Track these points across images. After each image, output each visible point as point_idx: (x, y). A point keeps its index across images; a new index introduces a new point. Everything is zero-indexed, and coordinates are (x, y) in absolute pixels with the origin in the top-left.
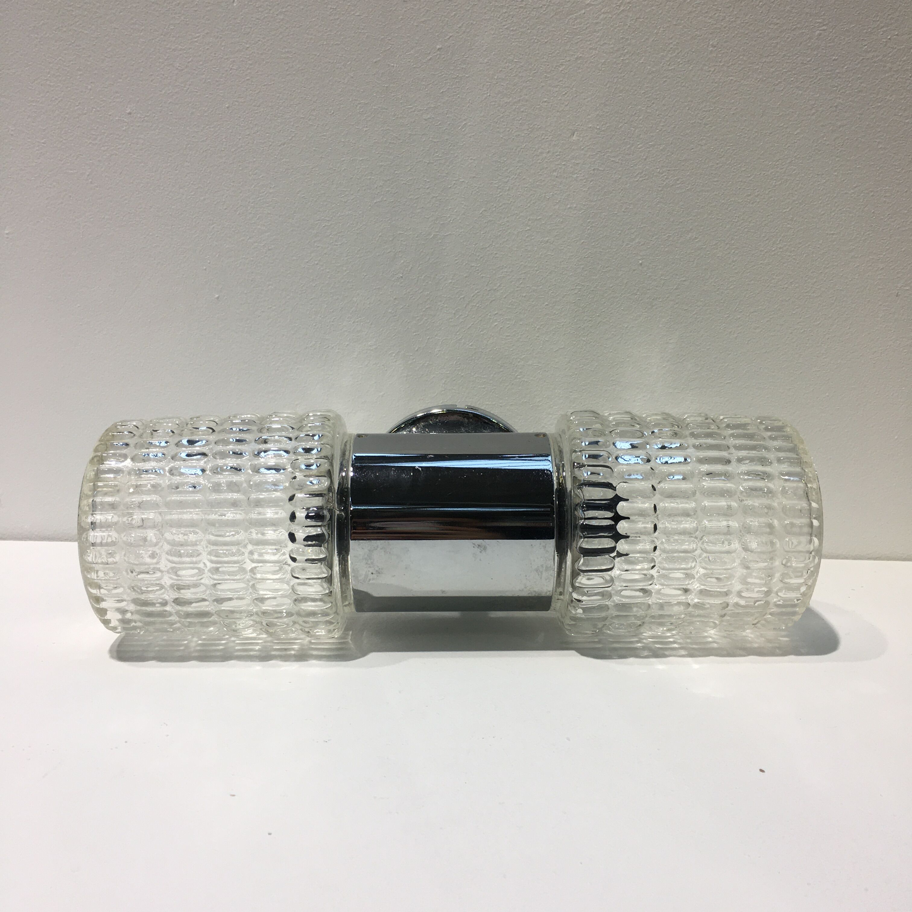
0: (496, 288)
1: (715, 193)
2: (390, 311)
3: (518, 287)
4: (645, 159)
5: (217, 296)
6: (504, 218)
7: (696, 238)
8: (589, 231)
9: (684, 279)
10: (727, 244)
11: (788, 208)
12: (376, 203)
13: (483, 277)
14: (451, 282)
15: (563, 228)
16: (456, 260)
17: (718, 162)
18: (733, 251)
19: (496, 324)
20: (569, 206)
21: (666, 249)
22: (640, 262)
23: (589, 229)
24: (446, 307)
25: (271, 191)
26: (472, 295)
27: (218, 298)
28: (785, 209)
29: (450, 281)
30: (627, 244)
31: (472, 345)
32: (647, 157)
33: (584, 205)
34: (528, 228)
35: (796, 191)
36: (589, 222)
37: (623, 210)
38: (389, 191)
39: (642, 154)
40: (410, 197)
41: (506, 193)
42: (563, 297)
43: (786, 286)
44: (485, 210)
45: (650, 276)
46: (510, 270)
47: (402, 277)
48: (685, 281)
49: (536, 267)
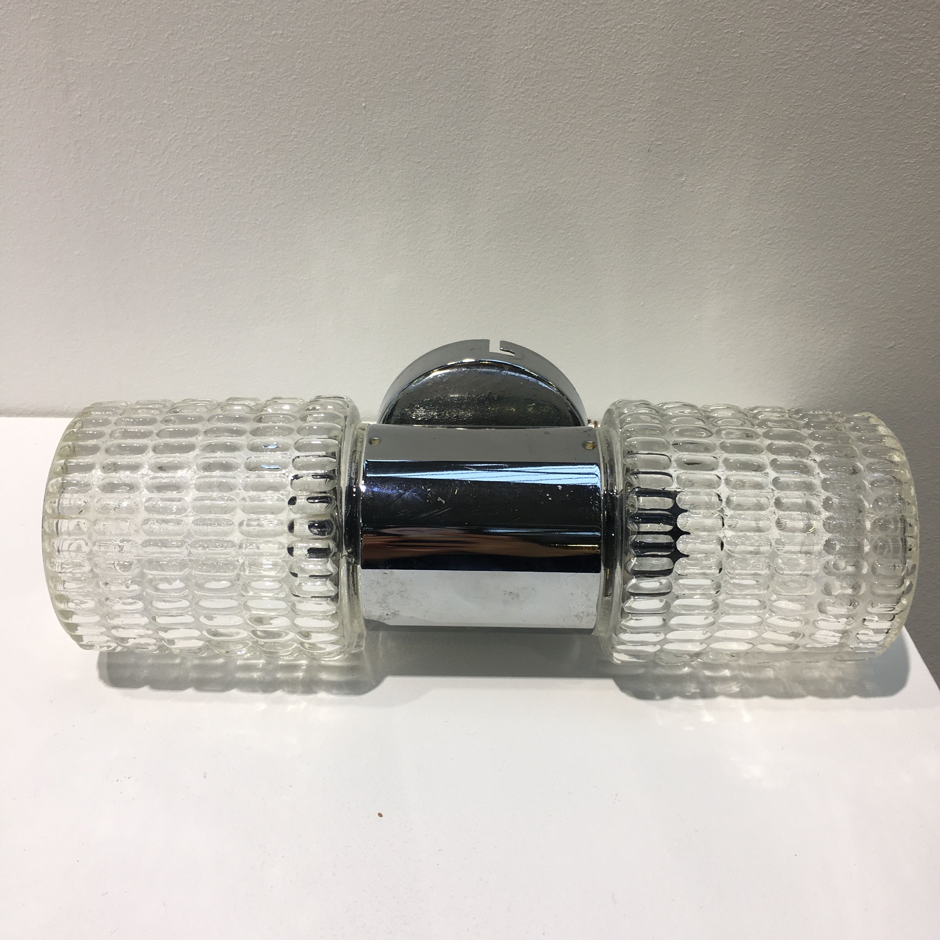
0: (196, 131)
1: (446, 22)
2: (72, 156)
3: (222, 131)
6: (196, 45)
7: (427, 78)
8: (301, 65)
9: (414, 126)
10: (462, 86)
11: (530, 43)
12: (33, 20)
13: (179, 117)
14: (141, 123)
15: (269, 60)
16: (144, 96)
18: (469, 95)
19: (201, 174)
20: (273, 32)
21: (393, 90)
22: (364, 105)
23: (300, 62)
24: (140, 153)
26: (169, 139)
28: (526, 45)
29: (140, 121)
30: (347, 83)
31: (175, 199)
33: (292, 32)
34: (227, 58)
35: (539, 23)
36: (300, 54)
37: (339, 39)
38: (47, 5)
40: (76, 14)
41: (195, 13)
42: (277, 145)
43: (529, 137)
44: (171, 34)
45: (376, 122)
46: (211, 110)
47: (80, 115)
48: (416, 128)
49: (241, 107)
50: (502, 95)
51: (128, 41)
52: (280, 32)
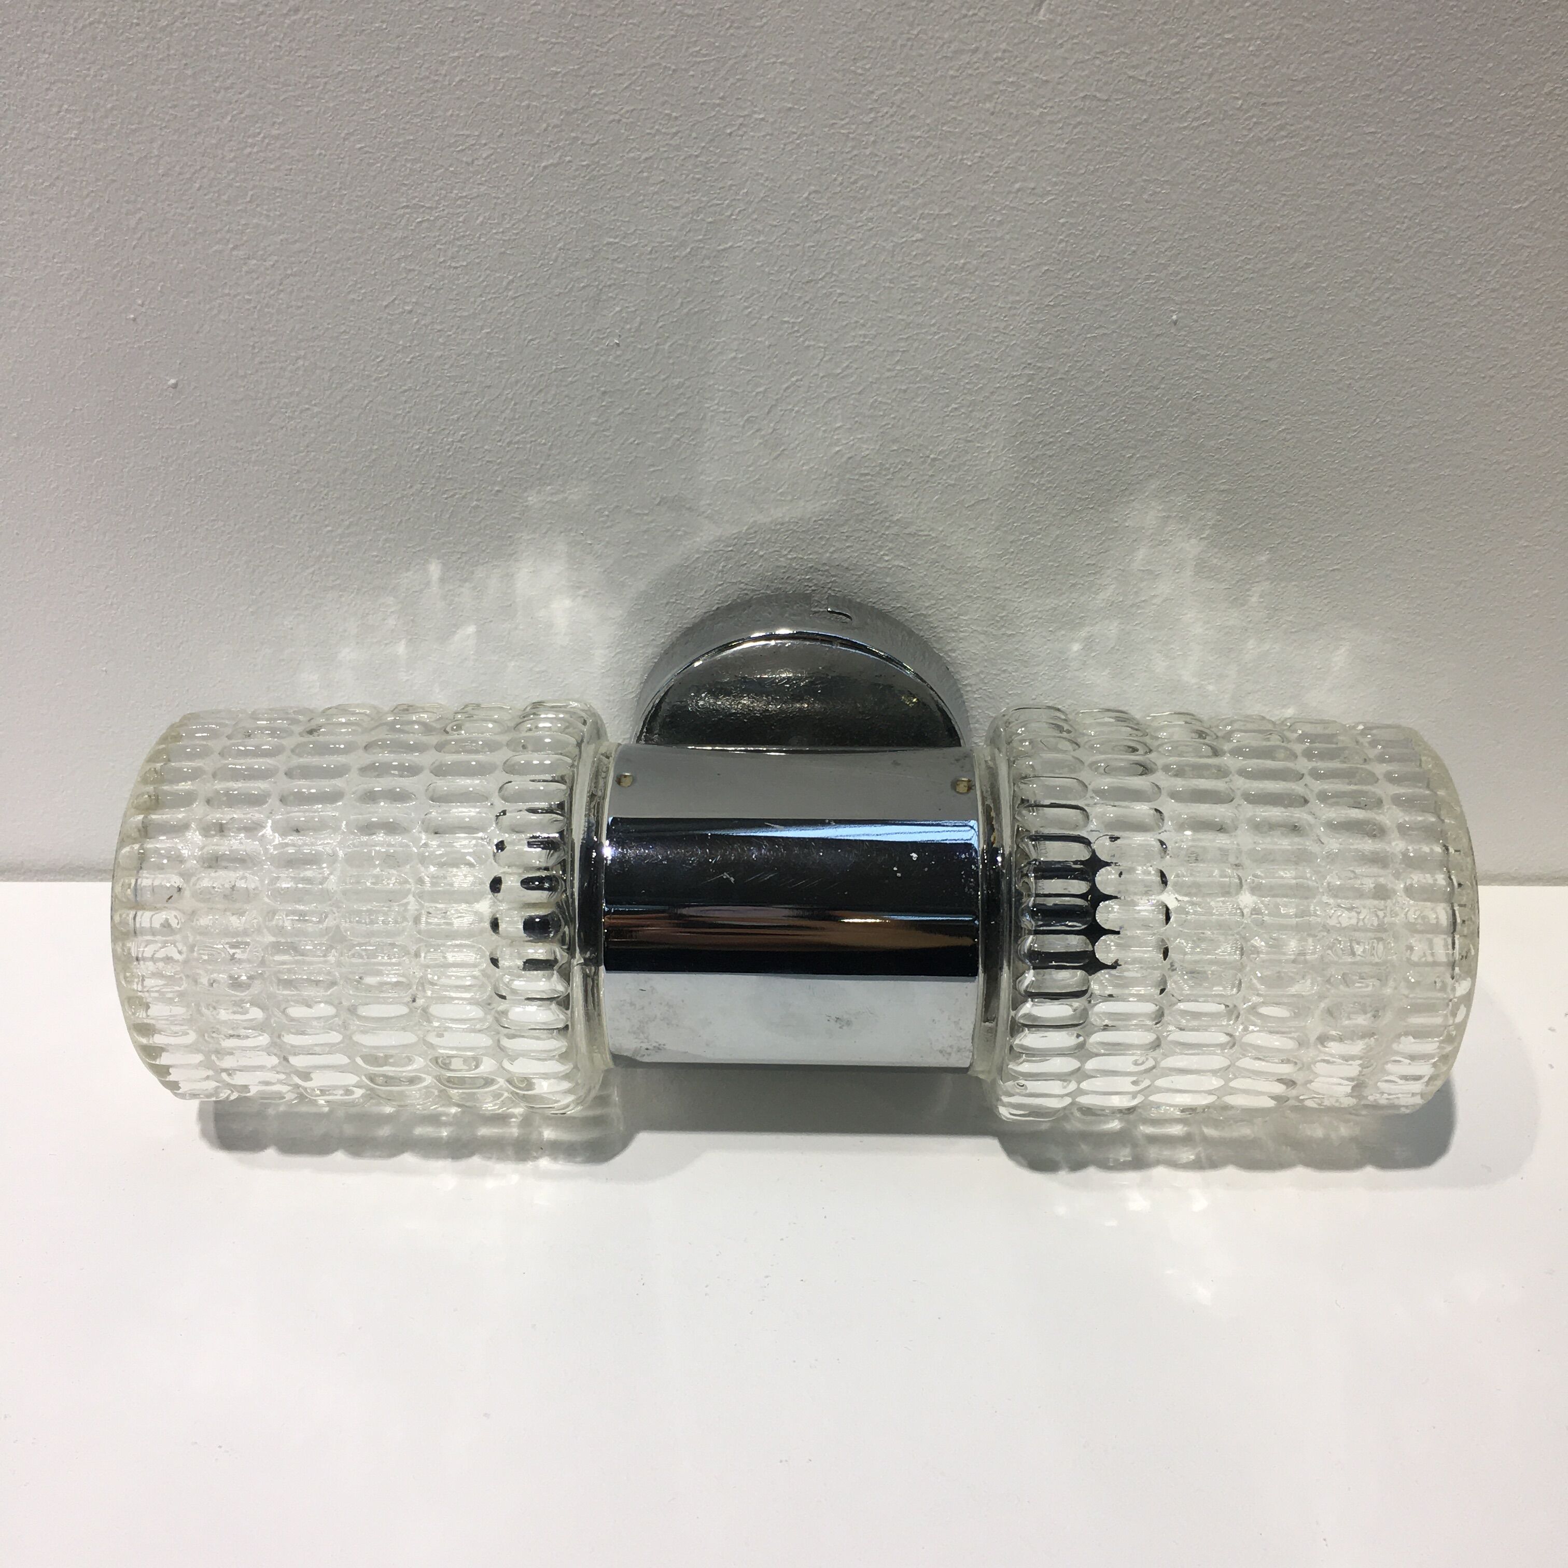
0: (839, 371)
1: (1366, 161)
2: (593, 419)
3: (889, 370)
4: (1211, 75)
5: (173, 381)
6: (861, 211)
7: (1308, 265)
8: (1063, 245)
9: (1269, 356)
10: (1375, 279)
11: (1526, 199)
12: (545, 168)
13: (809, 346)
14: (734, 358)
15: (1001, 238)
16: (747, 308)
17: (1382, 86)
18: (1387, 295)
19: (837, 449)
20: (1017, 186)
21: (1236, 290)
22: (1174, 317)
23: (1062, 241)
24: (724, 412)
25: (275, 132)
26: (785, 386)
27: (175, 386)
28: (1518, 201)
29: (733, 354)
30: (1149, 277)
32: (1215, 70)
33: (1056, 184)
34: (919, 236)
35: (1551, 161)
36: (1063, 225)
37: (1145, 196)
38: (576, 138)
39: (1205, 63)
40: (632, 155)
41: (868, 152)
42: (992, 393)
43: (1491, 372)
44: (816, 192)
45: (1192, 349)
46: (873, 332)
47: (618, 345)
48: (1270, 359)
49: (934, 325)
50: (1451, 296)
51: (729, 206)
52: (1032, 185)
